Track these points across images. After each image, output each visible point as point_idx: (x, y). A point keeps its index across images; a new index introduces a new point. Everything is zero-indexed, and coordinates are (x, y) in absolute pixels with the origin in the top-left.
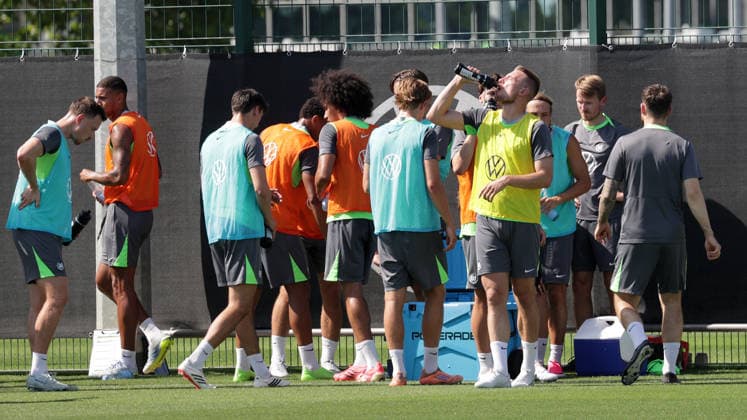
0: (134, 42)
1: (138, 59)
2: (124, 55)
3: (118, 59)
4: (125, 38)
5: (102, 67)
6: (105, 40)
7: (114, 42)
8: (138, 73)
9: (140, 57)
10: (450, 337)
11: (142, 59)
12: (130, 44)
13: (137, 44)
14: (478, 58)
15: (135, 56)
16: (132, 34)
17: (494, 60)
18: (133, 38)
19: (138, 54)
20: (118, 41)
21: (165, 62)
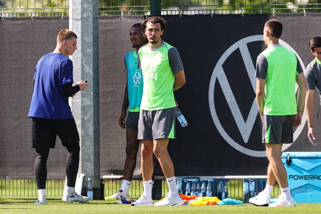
0: (91, 8)
1: (93, 18)
2: (85, 16)
3: (82, 18)
4: (86, 6)
5: (73, 22)
6: (75, 7)
7: (80, 8)
8: (93, 26)
9: (95, 17)
10: (311, 178)
11: (96, 18)
12: (89, 9)
13: (93, 9)
14: (287, 19)
15: (92, 16)
16: (90, 4)
17: (295, 20)
18: (91, 6)
19: (93, 15)
20: (82, 7)
21: (111, 20)
